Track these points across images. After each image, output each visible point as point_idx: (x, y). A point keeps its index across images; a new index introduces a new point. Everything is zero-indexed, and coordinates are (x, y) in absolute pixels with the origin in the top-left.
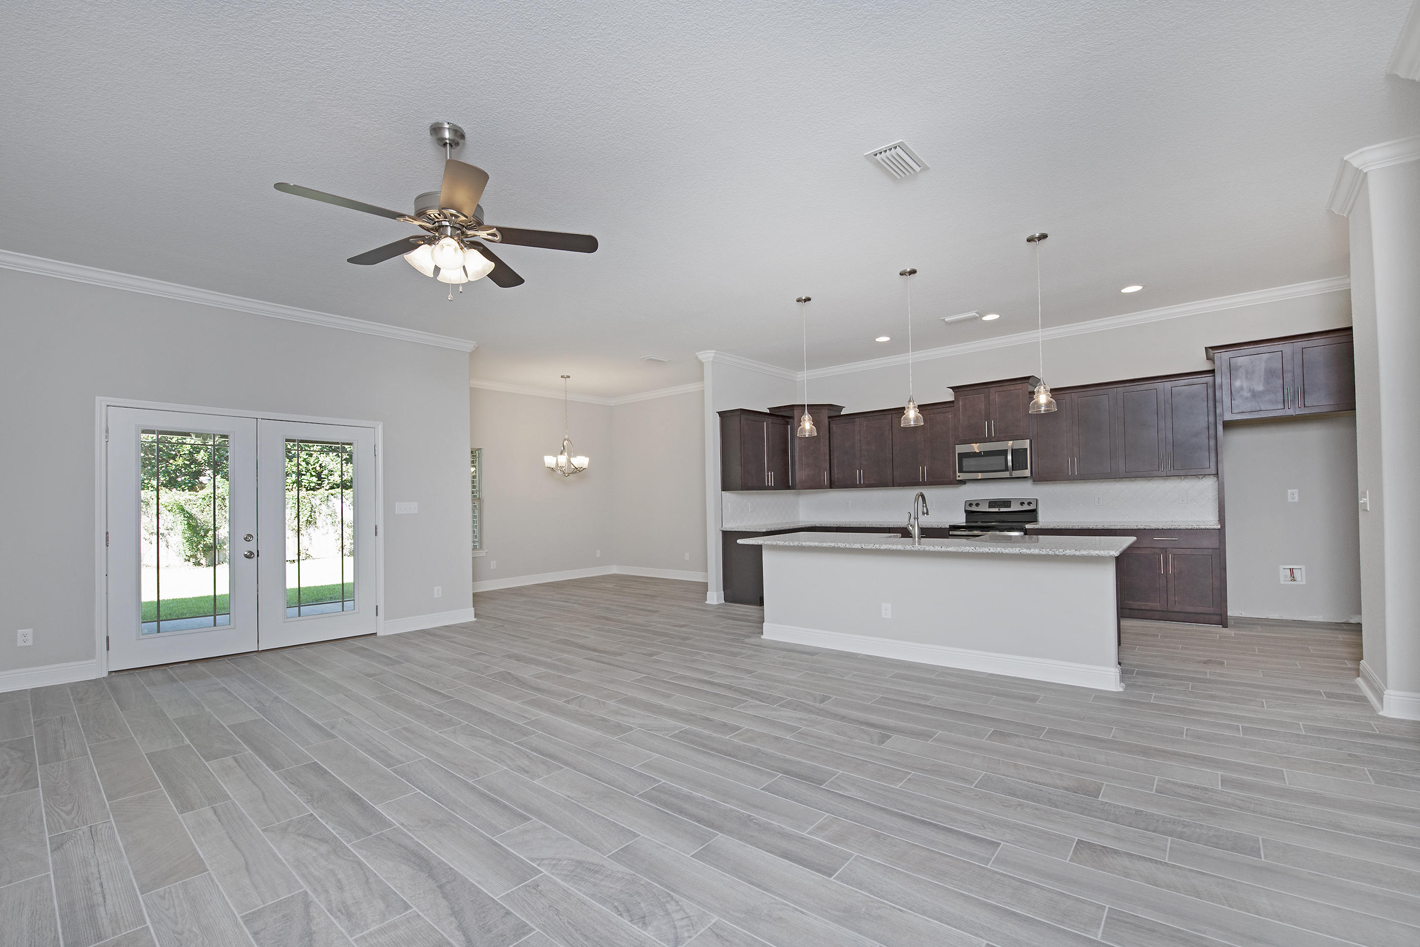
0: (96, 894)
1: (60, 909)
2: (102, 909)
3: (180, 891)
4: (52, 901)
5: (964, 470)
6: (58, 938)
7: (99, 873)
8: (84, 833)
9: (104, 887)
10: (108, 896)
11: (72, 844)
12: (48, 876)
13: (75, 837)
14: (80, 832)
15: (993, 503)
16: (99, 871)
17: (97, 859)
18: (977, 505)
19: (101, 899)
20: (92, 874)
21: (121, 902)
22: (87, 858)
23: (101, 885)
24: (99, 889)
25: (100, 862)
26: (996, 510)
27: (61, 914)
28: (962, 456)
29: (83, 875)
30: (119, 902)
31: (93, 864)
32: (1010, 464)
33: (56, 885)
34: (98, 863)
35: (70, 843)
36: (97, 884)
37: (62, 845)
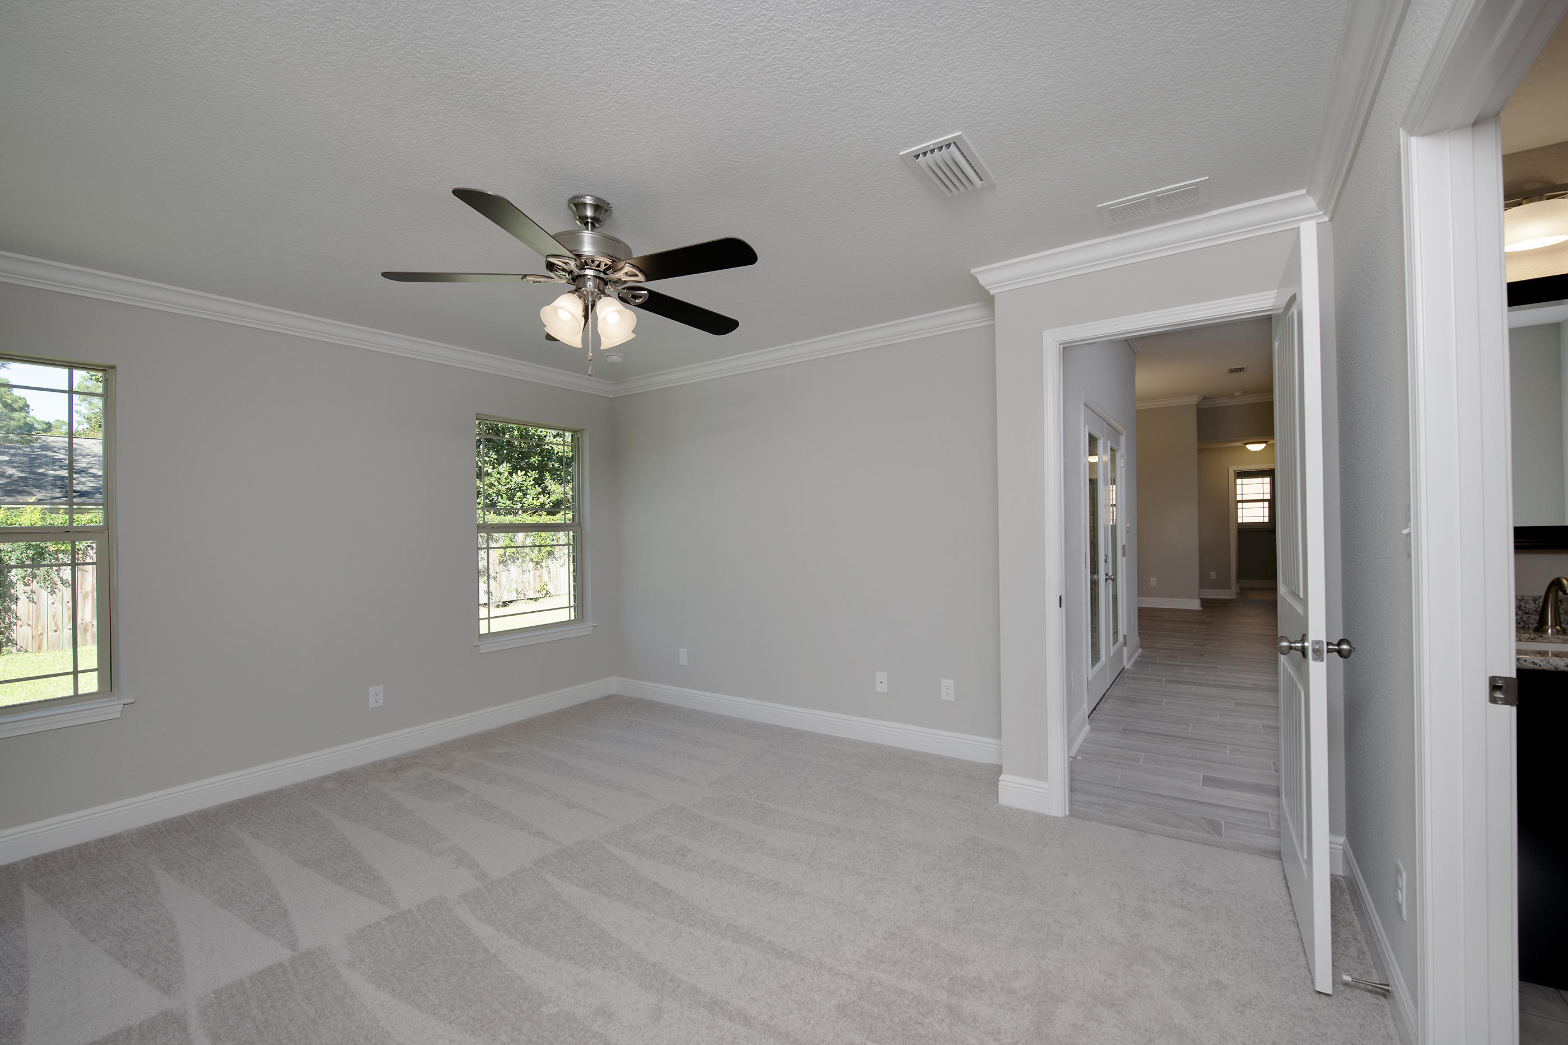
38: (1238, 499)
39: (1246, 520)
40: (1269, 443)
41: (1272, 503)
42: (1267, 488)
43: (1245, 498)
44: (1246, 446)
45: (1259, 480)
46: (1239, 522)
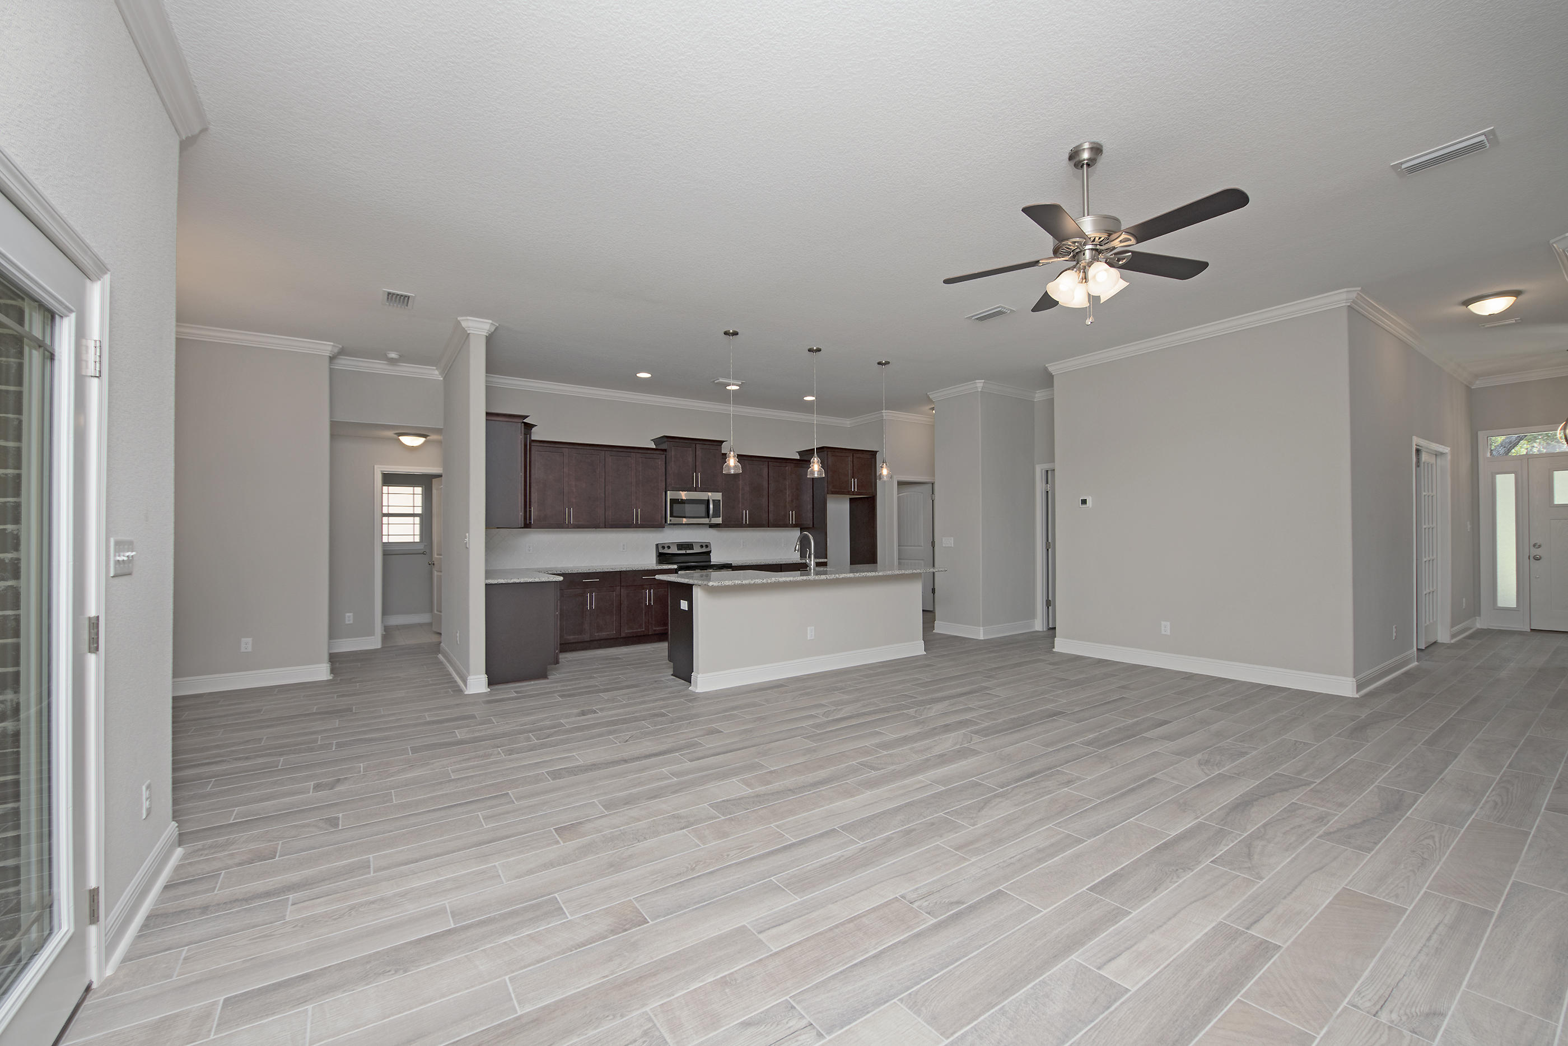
0: (1440, 935)
1: (1477, 945)
2: (1446, 921)
3: (1381, 890)
4: (1480, 958)
5: (674, 515)
6: (1494, 925)
7: (1421, 950)
8: (1391, 1012)
9: (1429, 935)
10: (1433, 926)
11: (1416, 1007)
12: (1469, 986)
13: (1406, 1014)
14: (1394, 1016)
15: (680, 546)
16: (1419, 952)
17: (1410, 966)
18: (669, 547)
19: (1441, 928)
20: (1428, 955)
21: (1428, 915)
22: (1417, 974)
23: (1429, 939)
24: (1435, 937)
25: (1410, 960)
26: (683, 552)
27: (1481, 941)
28: (674, 501)
29: (1436, 959)
30: (1429, 916)
31: (1418, 964)
32: (711, 512)
33: (1467, 969)
34: (1412, 961)
35: (1417, 1010)
36: (1432, 942)
37: (1427, 1015)
38: (384, 512)
39: (393, 539)
40: (428, 438)
41: (426, 519)
42: (419, 500)
43: (392, 511)
44: (400, 438)
45: (409, 490)
46: (384, 541)
